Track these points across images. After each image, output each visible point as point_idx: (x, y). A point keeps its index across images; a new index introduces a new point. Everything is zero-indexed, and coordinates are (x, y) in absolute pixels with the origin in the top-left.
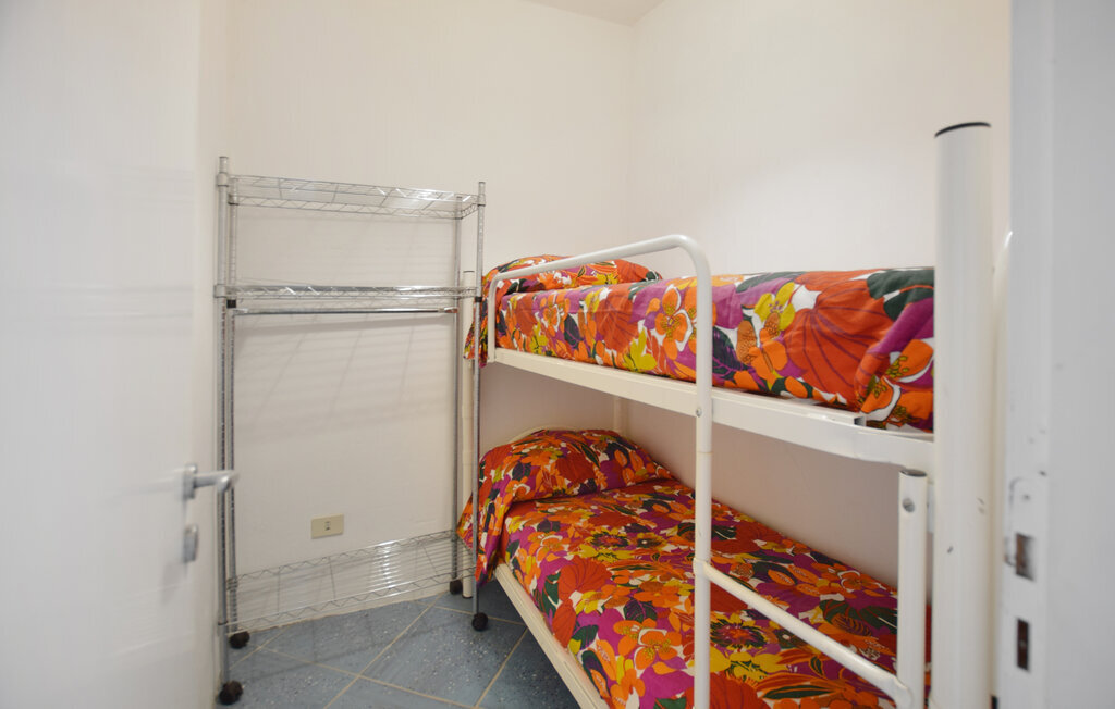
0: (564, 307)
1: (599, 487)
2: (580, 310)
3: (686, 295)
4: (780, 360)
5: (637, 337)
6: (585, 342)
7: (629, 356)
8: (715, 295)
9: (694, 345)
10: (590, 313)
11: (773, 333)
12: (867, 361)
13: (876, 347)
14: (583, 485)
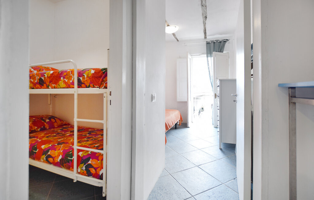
0: (39, 76)
1: (47, 128)
2: (44, 76)
3: (72, 72)
4: (89, 81)
5: (61, 81)
6: (46, 84)
7: (59, 85)
8: (78, 71)
9: (74, 81)
10: (47, 77)
11: (88, 77)
12: (101, 80)
13: (102, 78)
14: (41, 128)
